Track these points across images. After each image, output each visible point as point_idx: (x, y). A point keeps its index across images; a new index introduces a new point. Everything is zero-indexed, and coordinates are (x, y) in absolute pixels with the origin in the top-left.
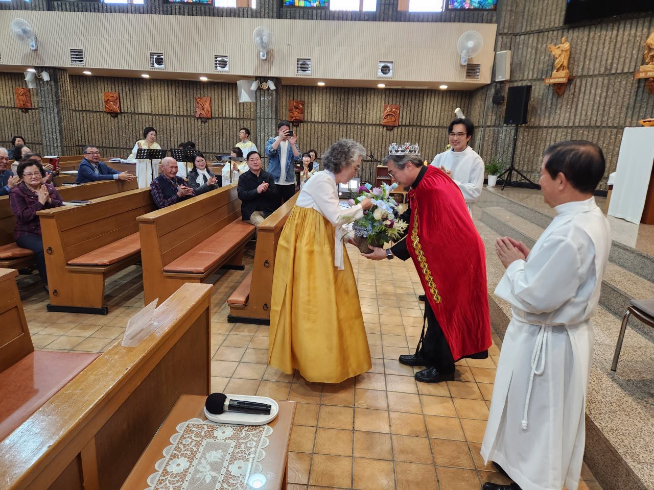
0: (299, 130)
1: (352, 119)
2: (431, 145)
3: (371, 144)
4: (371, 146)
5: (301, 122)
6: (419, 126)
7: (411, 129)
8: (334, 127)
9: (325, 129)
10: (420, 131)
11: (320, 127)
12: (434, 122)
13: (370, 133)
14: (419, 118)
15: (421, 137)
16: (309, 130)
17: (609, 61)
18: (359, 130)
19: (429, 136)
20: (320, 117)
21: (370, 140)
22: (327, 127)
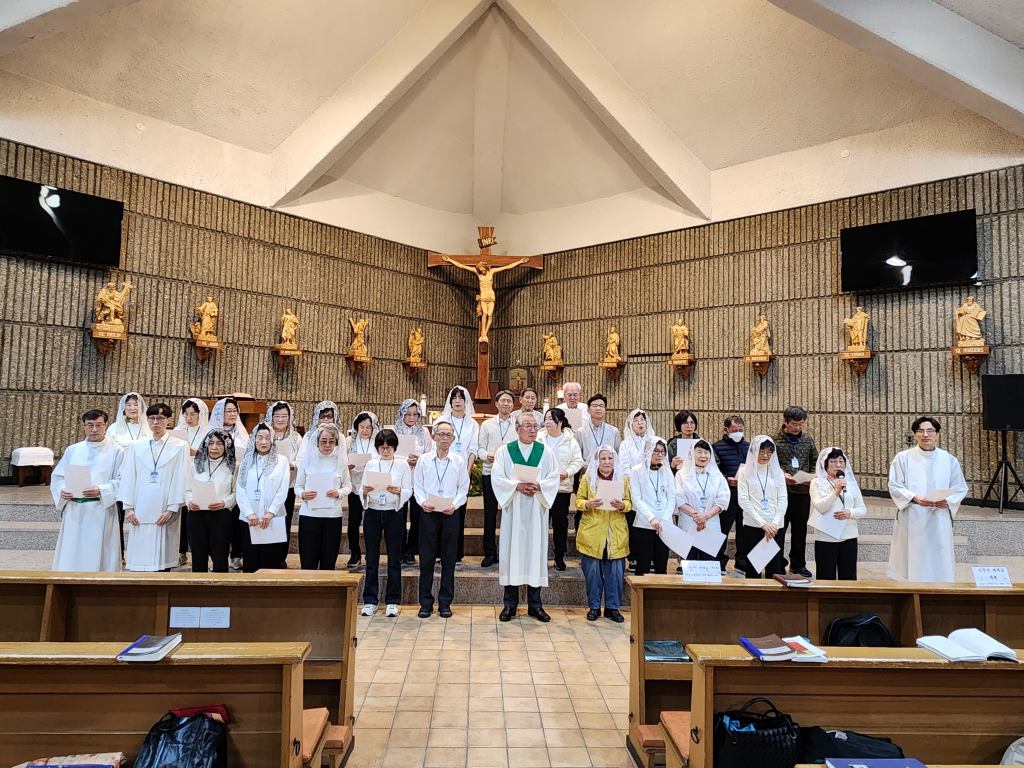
17: (43, 309)
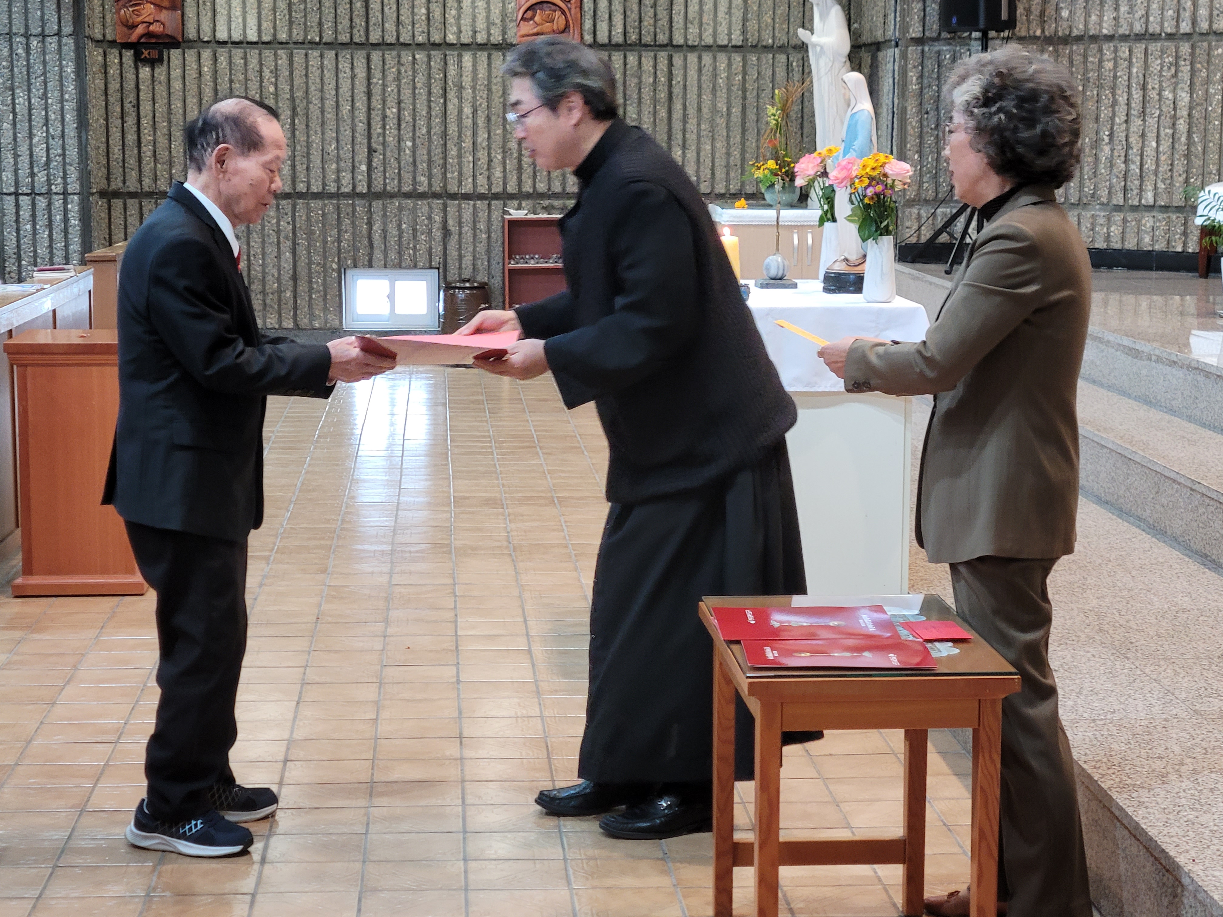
0: (163, 78)
1: (390, 26)
2: (721, 122)
3: (475, 124)
4: (474, 134)
5: (173, 42)
6: (663, 46)
7: (632, 59)
8: (314, 62)
9: (276, 72)
10: (671, 64)
11: (253, 63)
12: (723, 29)
13: (467, 80)
14: (663, 14)
15: (677, 90)
16: (207, 76)
18: (422, 67)
19: (707, 86)
20: (252, 22)
21: (467, 110)
22: (283, 61)
